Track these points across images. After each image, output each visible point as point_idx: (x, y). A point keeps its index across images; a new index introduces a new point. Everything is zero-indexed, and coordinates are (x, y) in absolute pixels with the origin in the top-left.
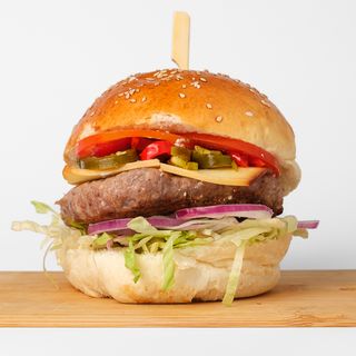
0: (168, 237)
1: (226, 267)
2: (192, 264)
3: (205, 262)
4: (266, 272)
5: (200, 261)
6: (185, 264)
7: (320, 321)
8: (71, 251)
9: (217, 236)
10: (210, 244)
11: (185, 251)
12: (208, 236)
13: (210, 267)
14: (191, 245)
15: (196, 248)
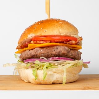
0: (45, 65)
1: (61, 74)
2: (52, 73)
3: (55, 73)
4: (73, 75)
5: (54, 72)
6: (50, 73)
7: (90, 88)
8: (20, 69)
9: (59, 65)
10: (57, 68)
11: (50, 69)
12: (56, 65)
13: (57, 74)
14: (52, 68)
15: (53, 68)
